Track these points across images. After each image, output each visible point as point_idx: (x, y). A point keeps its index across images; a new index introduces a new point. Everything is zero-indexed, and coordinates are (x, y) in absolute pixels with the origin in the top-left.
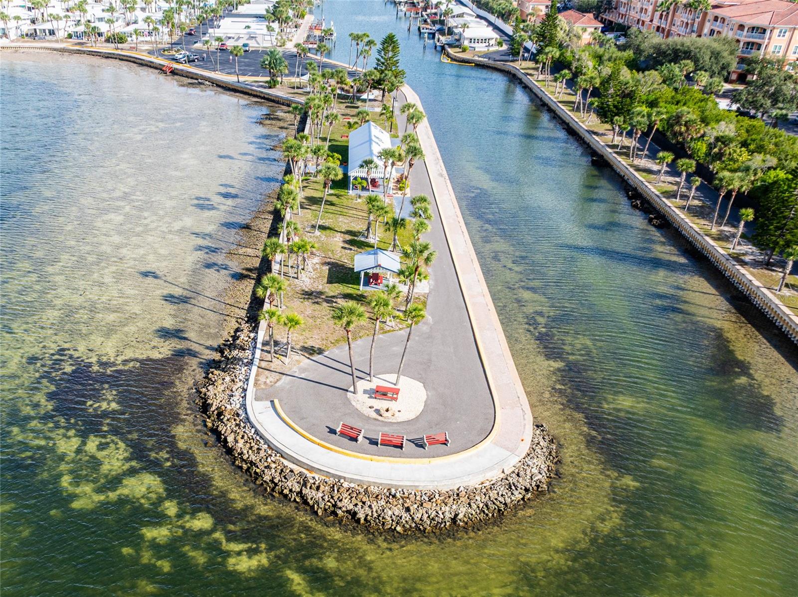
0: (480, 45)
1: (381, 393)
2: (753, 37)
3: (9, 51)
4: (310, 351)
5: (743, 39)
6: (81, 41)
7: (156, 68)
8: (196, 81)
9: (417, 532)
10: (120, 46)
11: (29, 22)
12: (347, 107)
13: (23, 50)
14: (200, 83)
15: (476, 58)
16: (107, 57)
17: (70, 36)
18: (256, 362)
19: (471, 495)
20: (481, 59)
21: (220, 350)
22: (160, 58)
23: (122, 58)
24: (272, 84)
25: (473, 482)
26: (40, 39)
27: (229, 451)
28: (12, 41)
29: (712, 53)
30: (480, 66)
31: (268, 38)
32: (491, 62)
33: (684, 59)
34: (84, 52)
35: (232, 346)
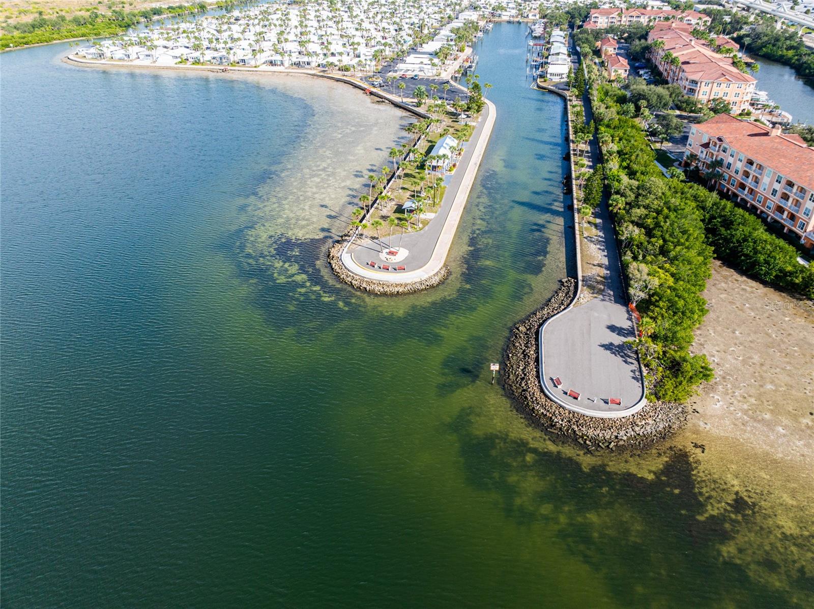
0: (557, 77)
1: (391, 253)
2: (692, 86)
3: (284, 74)
4: (373, 238)
5: (688, 87)
6: (325, 69)
7: (362, 90)
8: (381, 100)
9: (384, 294)
10: (346, 73)
11: (298, 53)
12: (452, 121)
13: (291, 74)
14: (383, 102)
15: (550, 87)
16: (338, 81)
17: (319, 66)
18: (352, 241)
19: (406, 285)
20: (552, 87)
21: (342, 237)
22: (366, 83)
23: (346, 82)
24: (419, 105)
25: (409, 281)
26: (302, 67)
27: (333, 269)
28: (286, 68)
29: (658, 96)
30: (551, 92)
31: (430, 71)
32: (557, 90)
33: (643, 99)
34: (325, 77)
35: (345, 235)
